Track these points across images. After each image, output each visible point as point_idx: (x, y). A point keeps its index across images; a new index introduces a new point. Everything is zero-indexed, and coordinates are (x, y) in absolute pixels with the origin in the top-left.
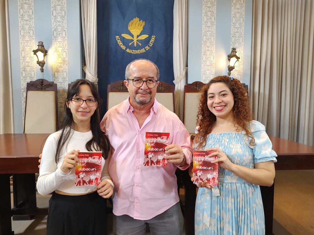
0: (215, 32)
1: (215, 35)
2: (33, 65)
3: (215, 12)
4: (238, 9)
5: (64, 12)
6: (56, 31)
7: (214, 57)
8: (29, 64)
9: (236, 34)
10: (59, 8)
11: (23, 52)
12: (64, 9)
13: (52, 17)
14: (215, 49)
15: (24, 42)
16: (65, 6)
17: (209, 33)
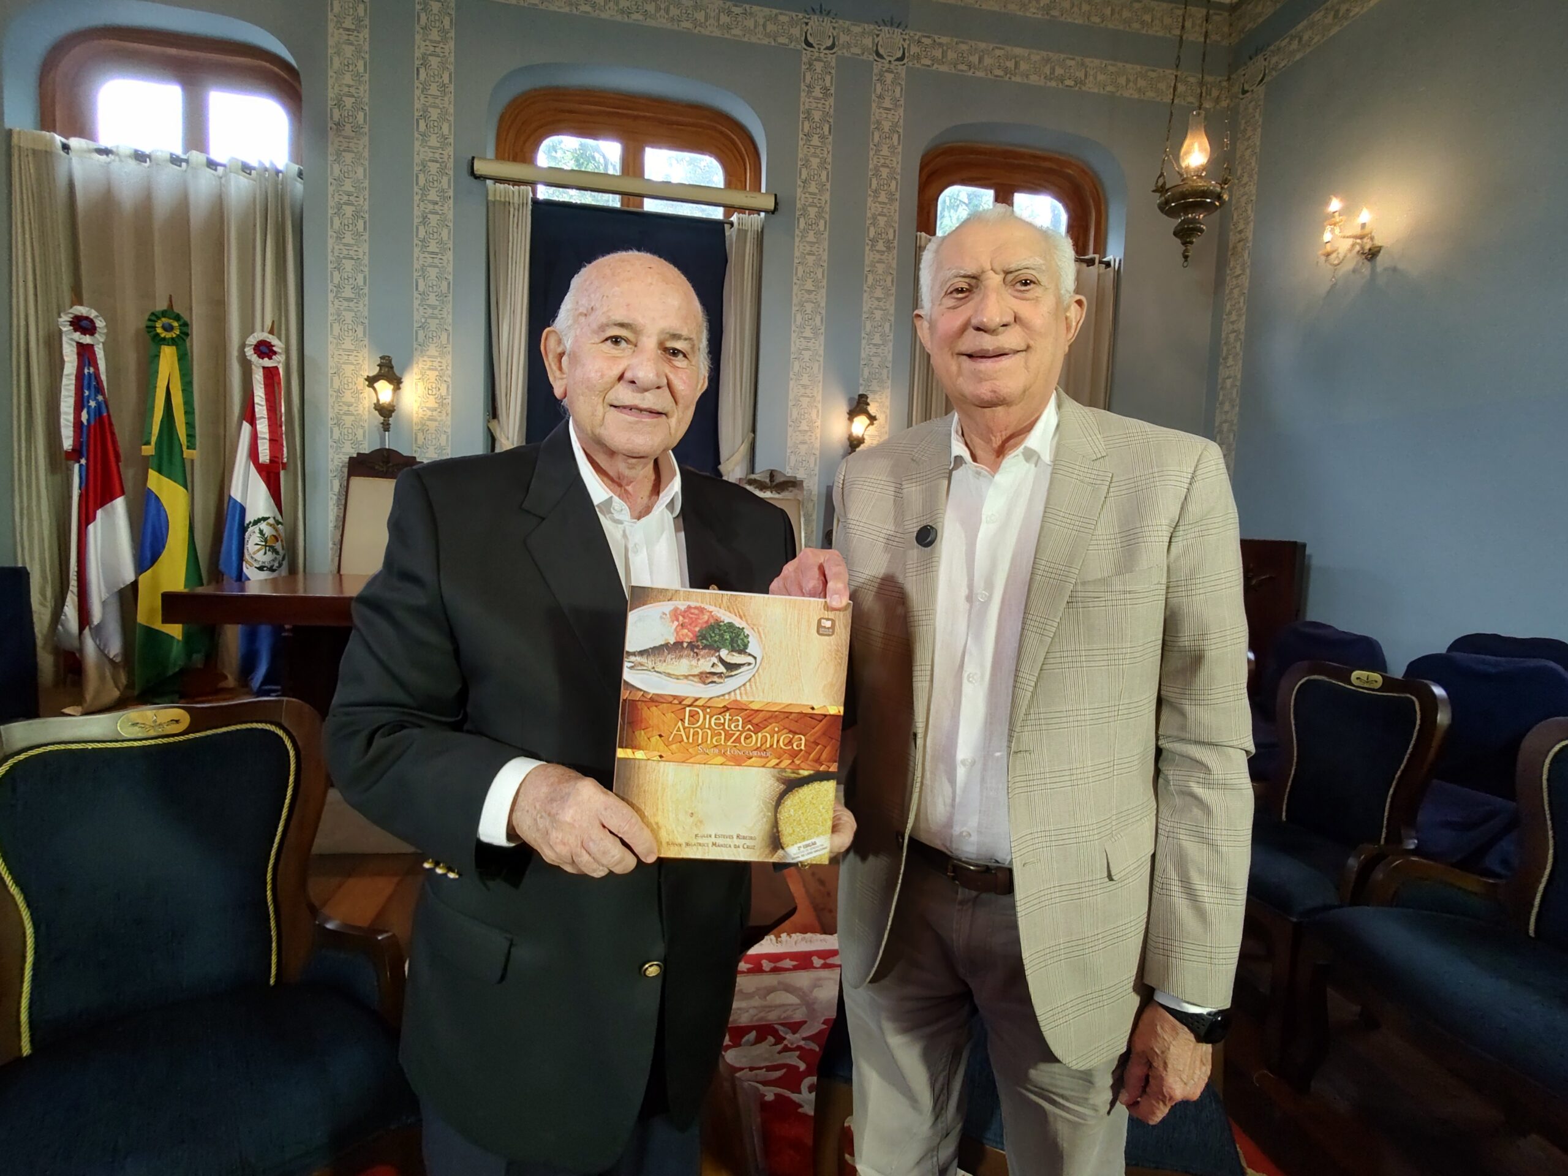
0: (821, 352)
1: (821, 359)
2: (360, 412)
3: (823, 304)
4: (879, 299)
5: (445, 284)
6: (424, 329)
7: (818, 412)
8: (351, 408)
9: (873, 358)
10: (433, 273)
11: (336, 378)
12: (446, 276)
13: (416, 294)
14: (821, 392)
15: (341, 352)
16: (450, 269)
17: (807, 355)
